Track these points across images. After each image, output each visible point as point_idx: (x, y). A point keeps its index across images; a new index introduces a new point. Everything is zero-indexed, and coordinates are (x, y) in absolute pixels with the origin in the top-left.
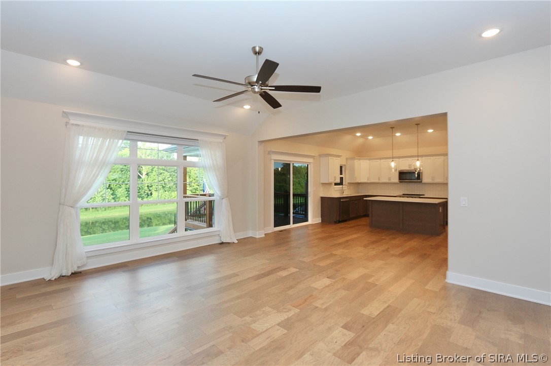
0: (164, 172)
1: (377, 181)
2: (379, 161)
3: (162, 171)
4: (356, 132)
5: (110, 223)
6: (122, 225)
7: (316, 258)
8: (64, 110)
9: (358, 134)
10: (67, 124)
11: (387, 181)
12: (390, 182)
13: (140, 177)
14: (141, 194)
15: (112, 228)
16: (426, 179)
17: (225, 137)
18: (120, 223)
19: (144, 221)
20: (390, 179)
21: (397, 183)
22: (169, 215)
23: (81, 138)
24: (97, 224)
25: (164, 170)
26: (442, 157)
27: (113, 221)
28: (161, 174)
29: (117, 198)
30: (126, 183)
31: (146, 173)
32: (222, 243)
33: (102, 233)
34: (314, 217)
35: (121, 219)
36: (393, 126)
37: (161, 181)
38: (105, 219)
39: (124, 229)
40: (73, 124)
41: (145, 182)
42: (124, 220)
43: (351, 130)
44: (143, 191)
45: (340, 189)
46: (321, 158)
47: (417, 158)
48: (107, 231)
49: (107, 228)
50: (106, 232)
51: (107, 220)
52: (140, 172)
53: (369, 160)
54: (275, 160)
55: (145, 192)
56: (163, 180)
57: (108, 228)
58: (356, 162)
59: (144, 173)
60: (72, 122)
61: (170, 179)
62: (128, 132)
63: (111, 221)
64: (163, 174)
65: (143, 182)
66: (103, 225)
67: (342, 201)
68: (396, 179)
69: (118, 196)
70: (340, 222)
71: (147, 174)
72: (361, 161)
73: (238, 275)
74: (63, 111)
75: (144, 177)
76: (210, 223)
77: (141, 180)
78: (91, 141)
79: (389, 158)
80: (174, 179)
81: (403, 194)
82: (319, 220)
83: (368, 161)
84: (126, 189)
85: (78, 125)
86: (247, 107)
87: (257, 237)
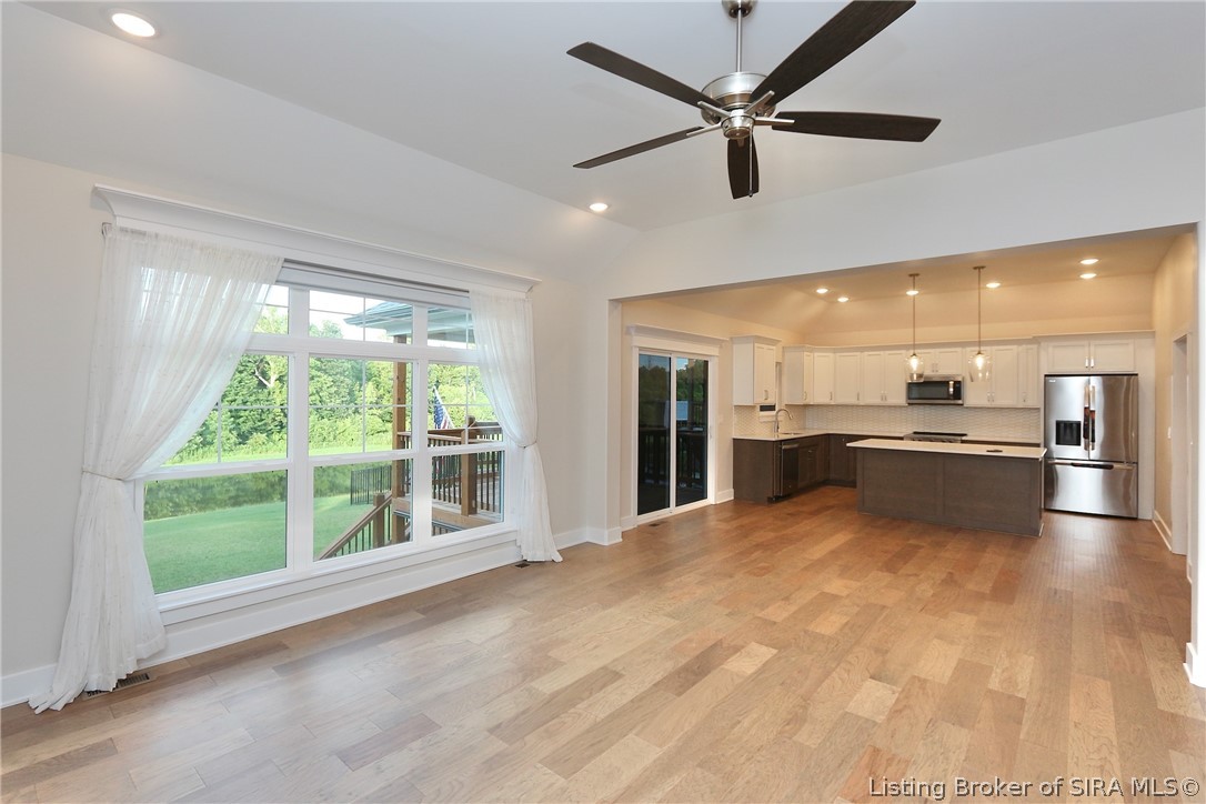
0: (319, 374)
1: (853, 401)
2: (858, 353)
3: (314, 372)
4: (817, 287)
5: (194, 491)
6: (220, 493)
7: (793, 608)
8: (97, 185)
9: (822, 291)
10: (105, 228)
11: (877, 401)
12: (883, 403)
13: (265, 386)
14: (265, 425)
15: (198, 502)
16: (971, 397)
17: (532, 286)
18: (216, 489)
19: (273, 485)
20: (884, 398)
21: (901, 407)
22: (331, 471)
23: (149, 274)
24: (161, 494)
25: (319, 369)
26: (1015, 347)
27: (201, 485)
28: (312, 378)
29: (211, 433)
30: (230, 399)
31: (277, 376)
32: (524, 564)
33: (174, 514)
34: (719, 488)
35: (218, 480)
36: (916, 272)
37: (313, 394)
38: (181, 481)
39: (226, 505)
40: (124, 230)
41: (275, 396)
42: (226, 484)
43: (805, 282)
44: (271, 416)
45: (770, 419)
46: (735, 346)
47: (977, 349)
48: (186, 508)
49: (185, 502)
50: (184, 512)
51: (184, 484)
52: (264, 374)
53: (835, 351)
54: (641, 349)
55: (274, 420)
56: (317, 392)
57: (188, 501)
58: (807, 357)
59: (274, 377)
60: (121, 222)
61: (334, 389)
62: (286, 261)
63: (196, 487)
64: (316, 379)
65: (270, 398)
66: (175, 495)
67: (785, 450)
68: (900, 397)
69: (212, 428)
70: (778, 499)
71: (280, 379)
72: (816, 354)
73: (617, 676)
74: (95, 190)
75: (272, 384)
76: (470, 504)
77: (266, 391)
78: (179, 283)
79: (906, 347)
80: (342, 390)
81: (915, 433)
82: (729, 495)
83: (831, 355)
84: (231, 411)
85: (143, 234)
86: (599, 207)
87: (606, 544)
